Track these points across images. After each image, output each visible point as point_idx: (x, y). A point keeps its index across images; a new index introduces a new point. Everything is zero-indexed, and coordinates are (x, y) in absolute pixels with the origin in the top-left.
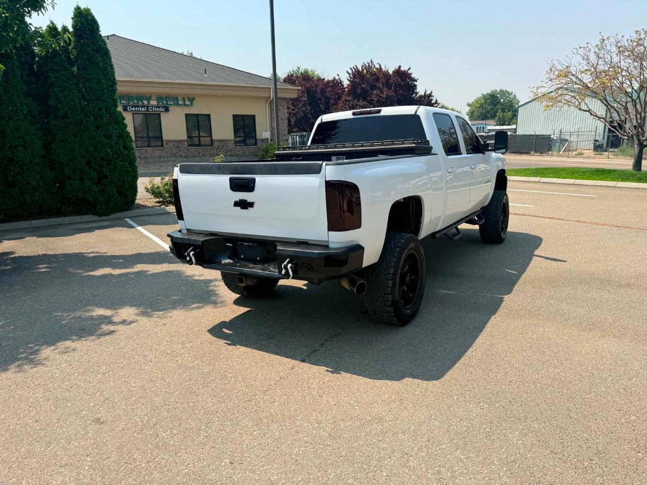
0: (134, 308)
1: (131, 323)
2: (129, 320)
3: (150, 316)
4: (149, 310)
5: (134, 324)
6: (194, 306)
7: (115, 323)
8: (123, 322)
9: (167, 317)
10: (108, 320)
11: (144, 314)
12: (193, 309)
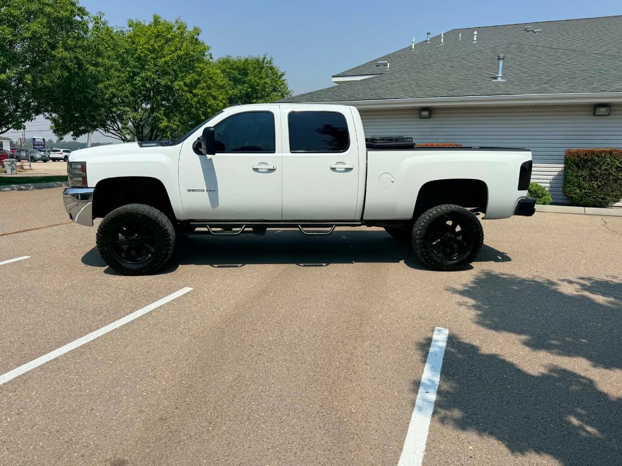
0: (559, 291)
1: (563, 280)
2: (565, 283)
3: (547, 280)
4: (546, 285)
5: (561, 278)
6: (505, 276)
7: (578, 283)
8: (570, 282)
9: (533, 276)
10: (584, 287)
11: (552, 283)
12: (507, 275)
